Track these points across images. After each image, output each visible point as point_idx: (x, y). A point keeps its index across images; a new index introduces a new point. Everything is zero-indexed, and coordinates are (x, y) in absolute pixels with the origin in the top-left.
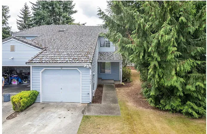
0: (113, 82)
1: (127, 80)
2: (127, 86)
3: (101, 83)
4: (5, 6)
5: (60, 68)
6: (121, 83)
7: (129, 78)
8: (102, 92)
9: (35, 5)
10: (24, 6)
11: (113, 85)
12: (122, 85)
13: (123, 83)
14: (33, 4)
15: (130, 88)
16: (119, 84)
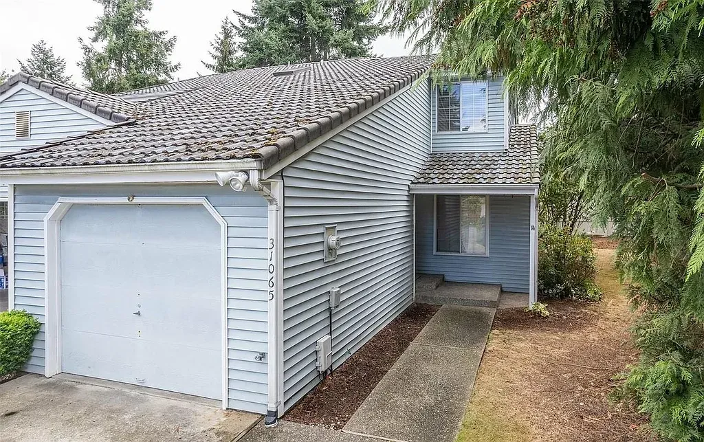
0: (491, 295)
1: (567, 292)
2: (562, 324)
3: (432, 298)
4: (160, 34)
5: (124, 200)
6: (532, 303)
7: (580, 284)
8: (403, 345)
9: (250, 19)
10: (221, 30)
11: (484, 310)
12: (537, 315)
13: (542, 306)
14: (245, 17)
15: (575, 336)
16: (520, 311)
